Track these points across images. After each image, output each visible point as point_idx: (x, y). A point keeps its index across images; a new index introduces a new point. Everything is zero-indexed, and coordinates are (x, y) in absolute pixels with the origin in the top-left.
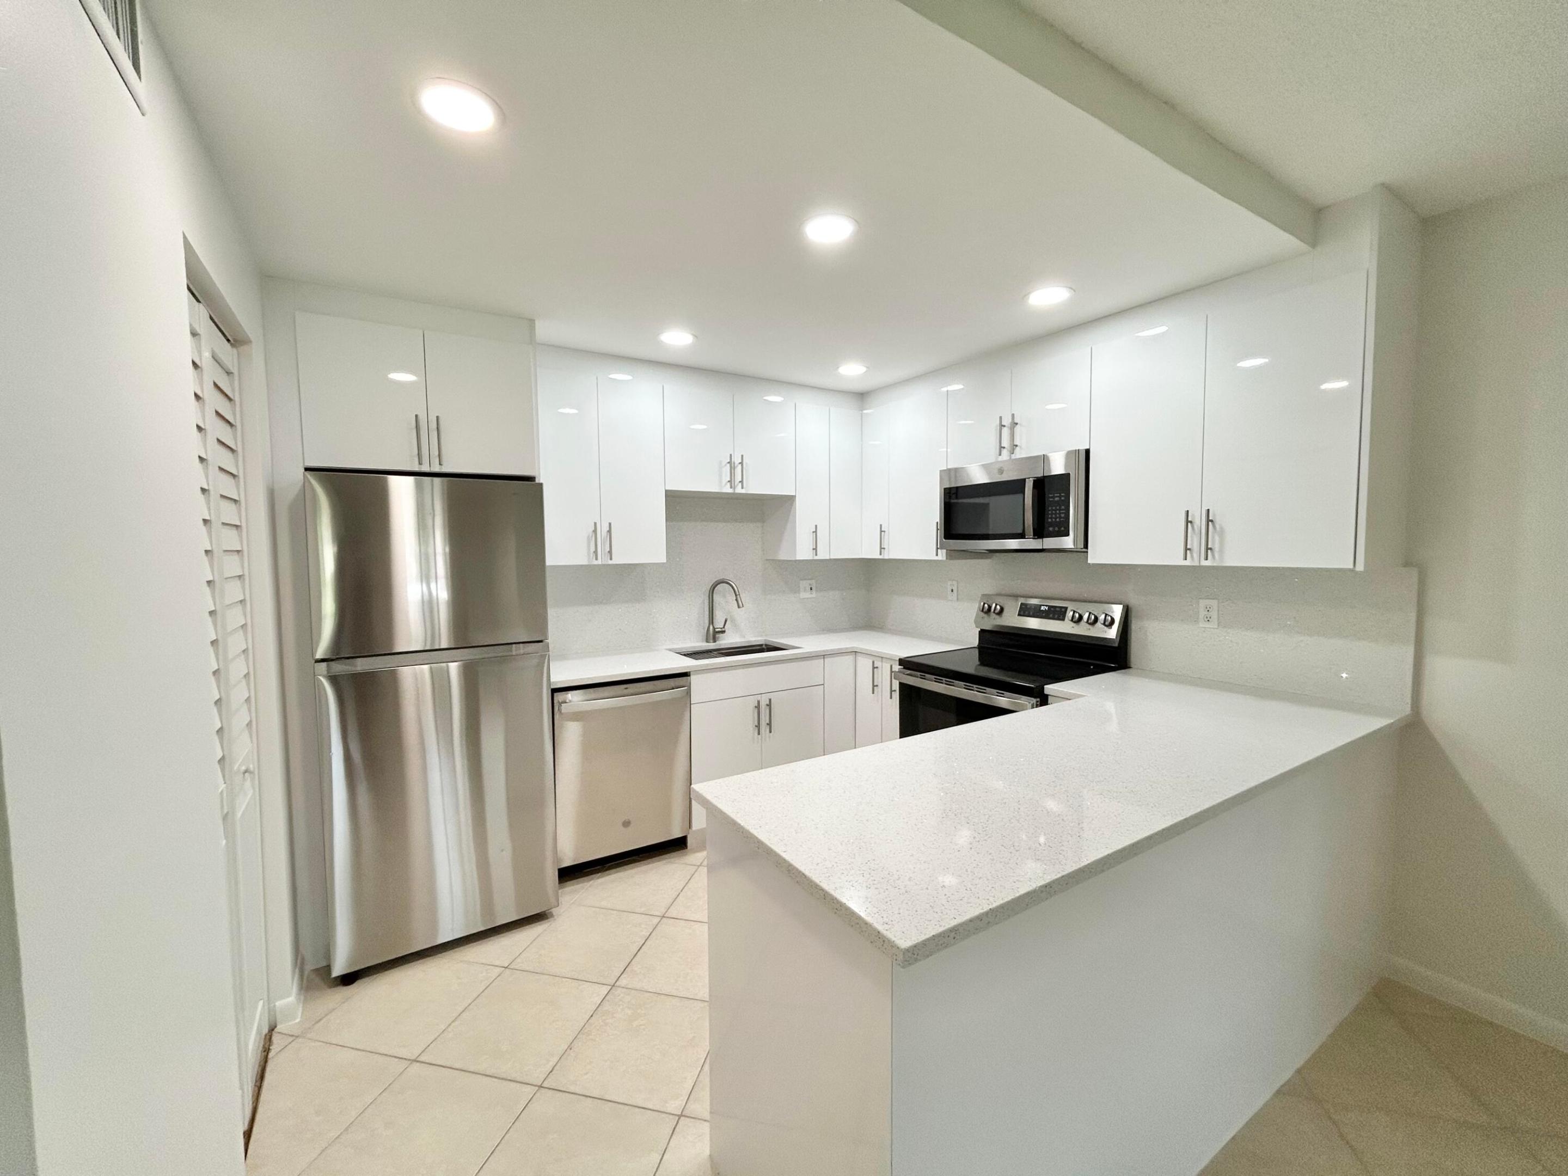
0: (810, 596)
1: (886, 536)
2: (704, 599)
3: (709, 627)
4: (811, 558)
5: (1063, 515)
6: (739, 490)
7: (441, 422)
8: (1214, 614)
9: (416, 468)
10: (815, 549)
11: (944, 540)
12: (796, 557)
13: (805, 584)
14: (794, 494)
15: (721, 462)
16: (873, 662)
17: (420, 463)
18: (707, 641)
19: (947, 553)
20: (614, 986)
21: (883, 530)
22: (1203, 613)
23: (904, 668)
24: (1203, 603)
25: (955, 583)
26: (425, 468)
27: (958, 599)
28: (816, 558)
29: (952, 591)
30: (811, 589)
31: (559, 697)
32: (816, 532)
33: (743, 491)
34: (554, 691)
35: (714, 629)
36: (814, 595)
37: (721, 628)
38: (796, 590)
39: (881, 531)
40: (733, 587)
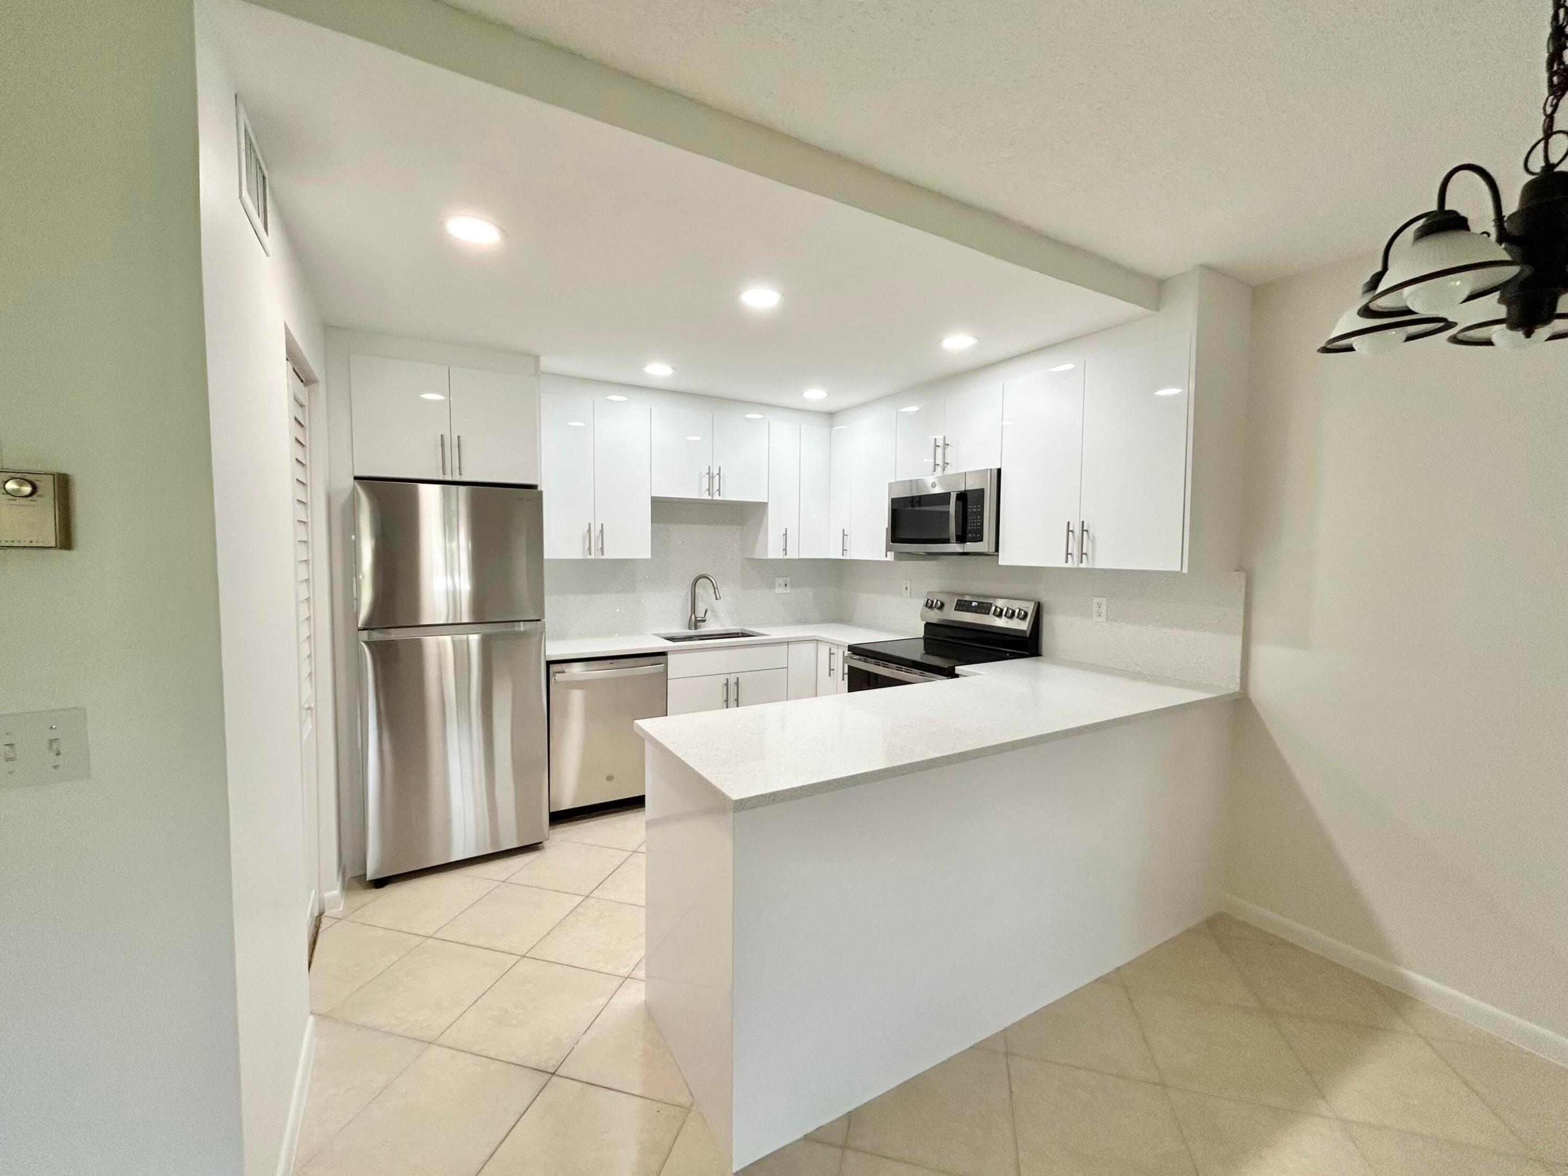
0: (784, 591)
1: (847, 539)
2: (686, 592)
3: (691, 615)
4: (782, 557)
5: (979, 524)
6: (716, 497)
7: (462, 439)
8: (1104, 609)
9: (441, 478)
10: (785, 550)
11: (891, 543)
12: (767, 556)
13: (779, 581)
14: (766, 501)
15: (701, 473)
16: (830, 649)
17: (444, 474)
18: (690, 628)
19: (895, 555)
20: (587, 896)
21: (845, 534)
22: (1095, 609)
23: (853, 654)
24: (1096, 600)
25: (908, 582)
26: (448, 478)
27: (910, 596)
28: (786, 557)
29: (906, 589)
30: (786, 585)
31: (554, 668)
32: (786, 534)
33: (720, 498)
34: (549, 663)
35: (696, 618)
36: (788, 590)
37: (702, 618)
38: (771, 586)
39: (844, 535)
40: (711, 581)
